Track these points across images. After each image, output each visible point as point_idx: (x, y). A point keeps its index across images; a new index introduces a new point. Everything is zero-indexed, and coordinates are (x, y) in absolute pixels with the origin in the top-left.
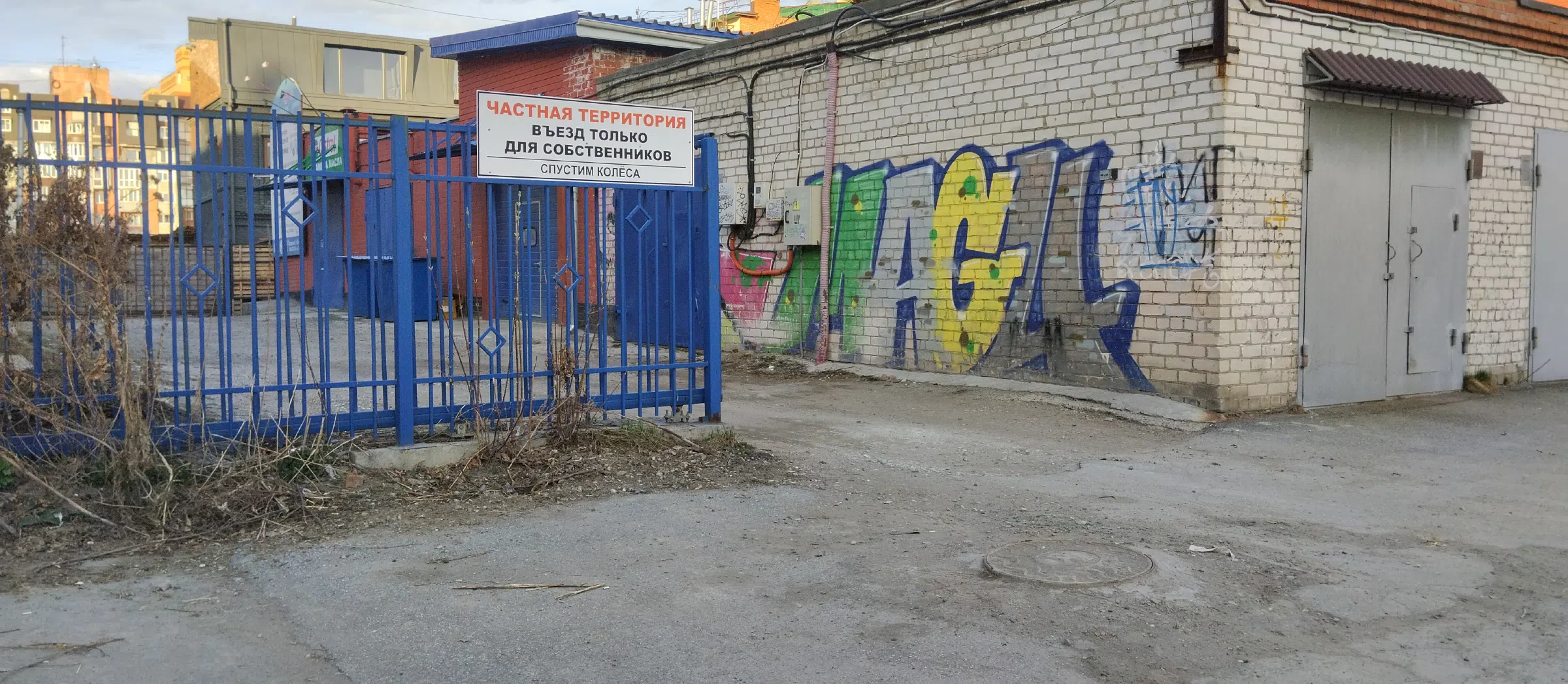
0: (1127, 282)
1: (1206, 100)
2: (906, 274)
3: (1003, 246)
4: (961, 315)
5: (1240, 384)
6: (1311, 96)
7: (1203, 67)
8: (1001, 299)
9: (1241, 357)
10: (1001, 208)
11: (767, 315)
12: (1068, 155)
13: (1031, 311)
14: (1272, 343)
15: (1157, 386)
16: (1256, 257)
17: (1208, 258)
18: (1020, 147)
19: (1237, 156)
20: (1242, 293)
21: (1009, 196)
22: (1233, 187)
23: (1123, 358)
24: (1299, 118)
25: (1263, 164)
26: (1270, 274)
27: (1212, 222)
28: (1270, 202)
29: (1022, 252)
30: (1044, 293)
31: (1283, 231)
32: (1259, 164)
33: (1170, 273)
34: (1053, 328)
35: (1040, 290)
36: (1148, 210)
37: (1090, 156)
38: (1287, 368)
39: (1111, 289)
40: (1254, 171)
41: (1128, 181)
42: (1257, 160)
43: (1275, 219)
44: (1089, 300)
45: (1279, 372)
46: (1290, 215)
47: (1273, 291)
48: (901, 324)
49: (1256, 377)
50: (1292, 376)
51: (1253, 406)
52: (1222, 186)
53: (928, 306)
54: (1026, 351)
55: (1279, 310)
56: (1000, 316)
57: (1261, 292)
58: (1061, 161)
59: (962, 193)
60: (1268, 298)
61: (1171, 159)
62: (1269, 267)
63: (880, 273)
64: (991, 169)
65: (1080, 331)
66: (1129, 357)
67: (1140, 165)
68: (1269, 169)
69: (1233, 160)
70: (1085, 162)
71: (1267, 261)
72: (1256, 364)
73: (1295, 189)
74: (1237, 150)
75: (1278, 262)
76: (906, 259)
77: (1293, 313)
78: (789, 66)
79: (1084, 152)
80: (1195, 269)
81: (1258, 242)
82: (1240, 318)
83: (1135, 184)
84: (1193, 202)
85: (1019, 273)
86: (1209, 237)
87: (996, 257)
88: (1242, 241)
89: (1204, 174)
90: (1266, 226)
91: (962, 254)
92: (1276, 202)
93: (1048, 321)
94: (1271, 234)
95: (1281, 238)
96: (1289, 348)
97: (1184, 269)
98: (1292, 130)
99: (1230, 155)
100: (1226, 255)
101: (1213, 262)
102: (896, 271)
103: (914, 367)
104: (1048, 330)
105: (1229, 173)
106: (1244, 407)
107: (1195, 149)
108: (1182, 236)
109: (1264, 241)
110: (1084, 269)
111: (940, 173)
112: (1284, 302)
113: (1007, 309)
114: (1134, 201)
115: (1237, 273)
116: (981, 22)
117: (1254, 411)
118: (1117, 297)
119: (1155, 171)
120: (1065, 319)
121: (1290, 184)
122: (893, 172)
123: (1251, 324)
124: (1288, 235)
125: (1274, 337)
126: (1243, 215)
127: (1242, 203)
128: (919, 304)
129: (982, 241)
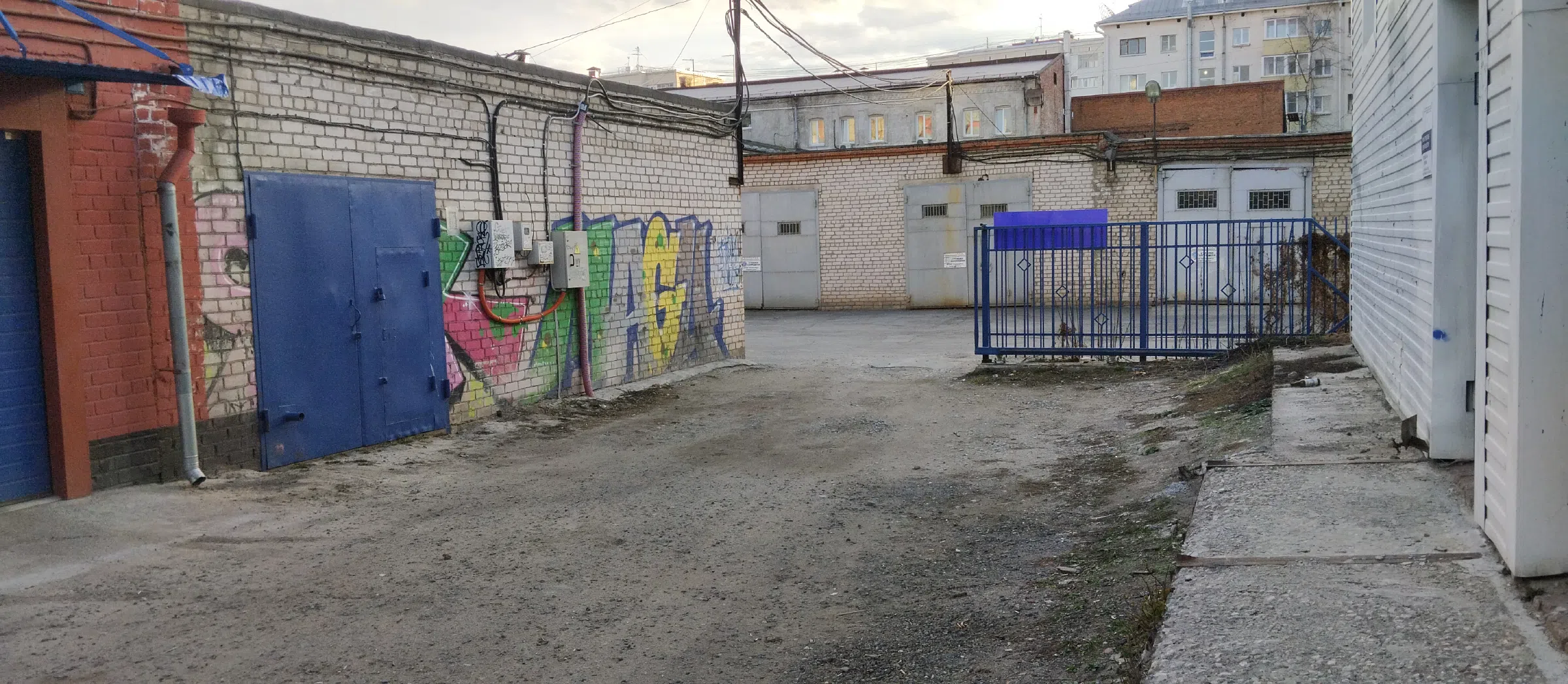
0: (720, 299)
2: (631, 308)
3: (677, 283)
4: (661, 332)
8: (677, 317)
10: (674, 256)
11: (524, 365)
12: (699, 226)
13: (690, 323)
15: (730, 353)
18: (680, 217)
21: (677, 248)
23: (721, 344)
29: (684, 285)
30: (694, 310)
33: (732, 293)
34: (698, 331)
35: (692, 309)
36: (724, 259)
37: (706, 227)
39: (716, 304)
41: (717, 243)
44: (710, 311)
48: (630, 346)
53: (645, 329)
54: (690, 348)
56: (679, 328)
58: (695, 228)
59: (657, 245)
61: (729, 233)
63: (615, 308)
64: (669, 230)
65: (707, 331)
66: (724, 341)
67: (721, 235)
70: (705, 231)
76: (630, 296)
78: (535, 107)
79: (704, 224)
83: (720, 245)
84: (736, 256)
85: (684, 299)
87: (674, 289)
91: (660, 289)
93: (697, 327)
97: (735, 290)
101: (741, 286)
102: (625, 305)
103: (639, 378)
104: (696, 333)
107: (735, 229)
108: (734, 273)
110: (707, 292)
111: (645, 229)
113: (680, 324)
114: (720, 254)
116: (660, 128)
118: (719, 308)
119: (725, 239)
120: (702, 325)
122: (619, 225)
128: (640, 328)
129: (668, 278)
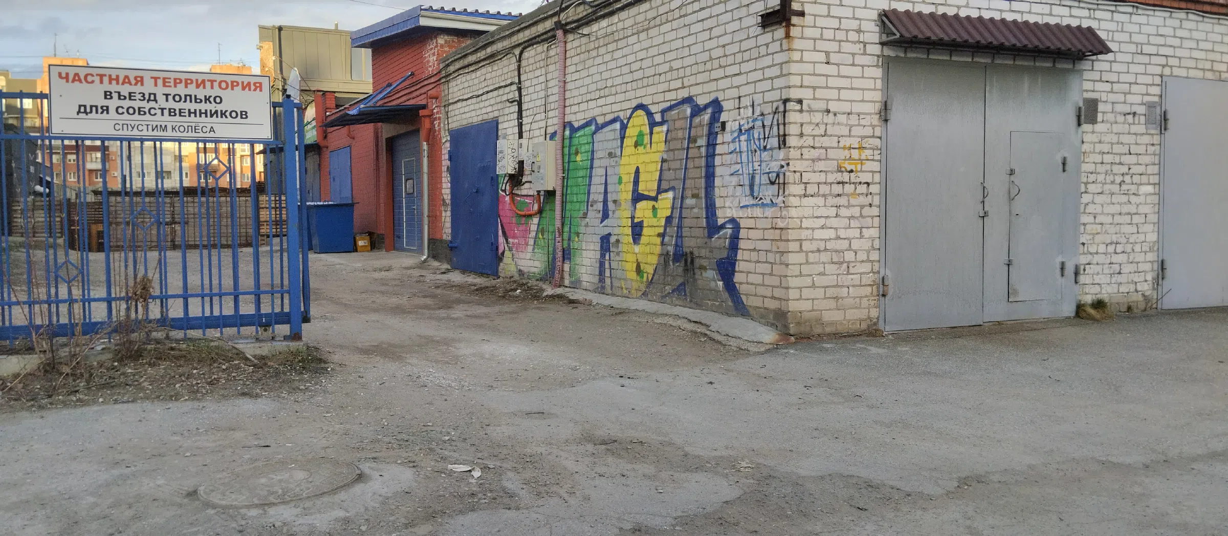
0: (733, 221)
1: (779, 58)
2: (605, 216)
3: (660, 191)
4: (637, 249)
5: (813, 310)
6: (888, 52)
7: (776, 30)
8: (659, 235)
9: (813, 286)
10: (657, 157)
11: (530, 248)
12: (697, 111)
13: (676, 245)
14: (848, 273)
15: (752, 311)
16: (830, 198)
17: (781, 198)
18: (668, 104)
19: (805, 107)
20: (813, 229)
21: (662, 147)
22: (801, 135)
23: (731, 287)
24: (878, 73)
25: (835, 115)
26: (844, 212)
27: (782, 167)
28: (844, 148)
29: (670, 195)
30: (683, 230)
31: (859, 174)
32: (831, 115)
33: (758, 212)
34: (689, 260)
35: (681, 228)
36: (744, 155)
37: (709, 110)
38: (866, 296)
39: (723, 227)
40: (825, 121)
41: (732, 132)
42: (828, 111)
43: (850, 164)
44: (710, 236)
45: (858, 300)
46: (868, 160)
47: (850, 227)
48: (603, 256)
49: (832, 304)
50: (872, 303)
51: (828, 330)
52: (789, 135)
53: (618, 241)
54: (674, 279)
55: (856, 245)
56: (658, 250)
57: (836, 229)
58: (693, 115)
59: (636, 145)
60: (842, 233)
61: (757, 112)
62: (843, 206)
63: (591, 214)
64: (653, 124)
65: (704, 263)
66: (734, 285)
67: (739, 118)
68: (842, 118)
69: (801, 111)
70: (706, 117)
71: (842, 201)
72: (831, 292)
73: (873, 136)
74: (805, 102)
75: (853, 201)
76: (605, 202)
77: (872, 246)
78: (538, 43)
79: (706, 107)
80: (773, 209)
81: (831, 184)
82: (812, 252)
83: (736, 134)
84: (771, 149)
85: (668, 214)
86: (781, 181)
87: (655, 199)
88: (812, 183)
89: (778, 125)
90: (840, 170)
91: (638, 198)
92: (850, 148)
93: (686, 254)
94: (846, 177)
95: (858, 180)
96: (869, 279)
97: (767, 209)
98: (870, 84)
99: (798, 107)
100: (794, 196)
101: (784, 202)
102: (599, 211)
103: (610, 292)
104: (686, 261)
105: (796, 123)
106: (818, 330)
107: (772, 102)
108: (765, 179)
109: (839, 183)
110: (707, 207)
111: (624, 127)
112: (862, 237)
113: (662, 244)
114: (735, 149)
115: (808, 212)
117: (829, 334)
118: (726, 233)
119: (748, 123)
120: (696, 253)
121: (868, 131)
122: (599, 128)
123: (825, 257)
124: (867, 177)
125: (850, 268)
126: (813, 160)
127: (812, 150)
128: (613, 239)
129: (648, 186)
